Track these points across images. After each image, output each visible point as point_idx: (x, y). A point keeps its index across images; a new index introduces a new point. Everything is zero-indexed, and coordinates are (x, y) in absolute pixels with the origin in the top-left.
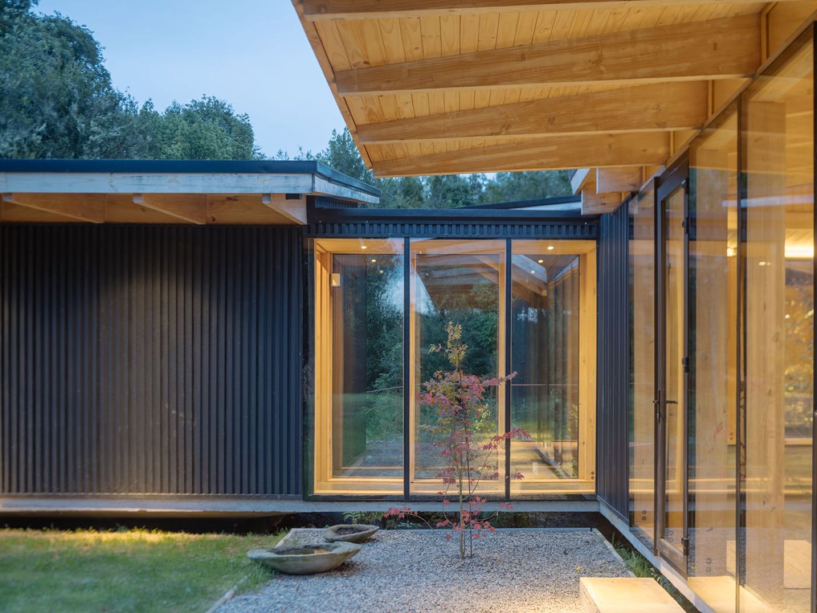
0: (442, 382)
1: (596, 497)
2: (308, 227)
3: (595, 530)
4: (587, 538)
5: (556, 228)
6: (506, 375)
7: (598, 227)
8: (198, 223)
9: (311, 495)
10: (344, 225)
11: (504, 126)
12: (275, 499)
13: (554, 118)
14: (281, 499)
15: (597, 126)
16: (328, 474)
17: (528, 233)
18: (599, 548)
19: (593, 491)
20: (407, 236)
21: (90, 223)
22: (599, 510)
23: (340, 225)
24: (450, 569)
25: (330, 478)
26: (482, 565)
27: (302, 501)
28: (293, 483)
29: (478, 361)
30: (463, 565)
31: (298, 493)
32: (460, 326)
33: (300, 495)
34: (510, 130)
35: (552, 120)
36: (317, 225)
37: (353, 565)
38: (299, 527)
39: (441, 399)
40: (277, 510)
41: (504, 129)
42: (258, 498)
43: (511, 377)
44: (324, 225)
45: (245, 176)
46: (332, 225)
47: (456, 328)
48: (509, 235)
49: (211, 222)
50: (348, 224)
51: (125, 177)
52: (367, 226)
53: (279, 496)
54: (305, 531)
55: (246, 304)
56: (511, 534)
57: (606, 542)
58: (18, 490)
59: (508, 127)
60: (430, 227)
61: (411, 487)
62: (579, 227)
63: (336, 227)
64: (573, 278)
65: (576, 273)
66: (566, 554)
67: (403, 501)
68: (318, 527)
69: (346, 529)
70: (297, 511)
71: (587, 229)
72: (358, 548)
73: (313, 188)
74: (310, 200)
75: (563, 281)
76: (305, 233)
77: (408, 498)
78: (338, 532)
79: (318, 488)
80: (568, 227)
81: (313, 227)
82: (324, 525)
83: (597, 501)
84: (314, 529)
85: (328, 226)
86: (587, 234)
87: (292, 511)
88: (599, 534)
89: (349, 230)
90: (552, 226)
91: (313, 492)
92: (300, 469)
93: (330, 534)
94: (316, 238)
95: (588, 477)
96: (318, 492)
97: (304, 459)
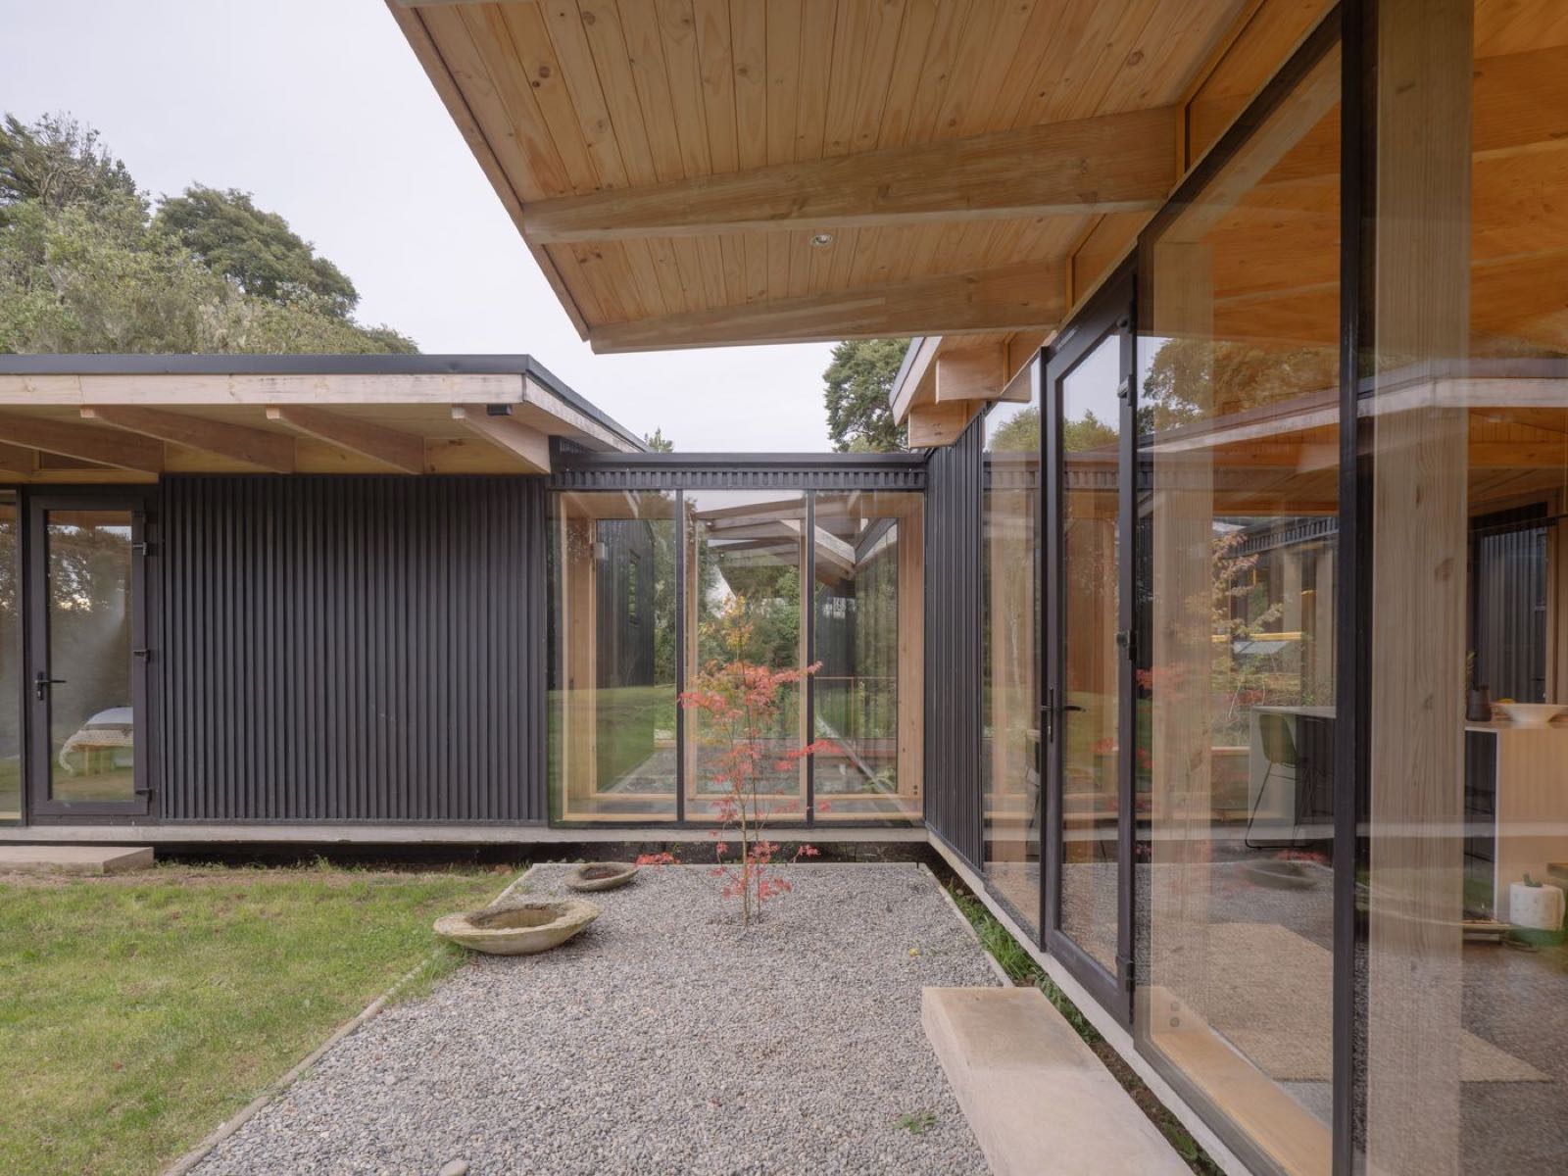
1: (924, 823)
2: (553, 476)
3: (923, 866)
4: (914, 880)
6: (809, 665)
7: (926, 474)
8: (412, 473)
9: (558, 821)
10: (598, 474)
11: (794, 202)
12: (512, 825)
13: (888, 187)
14: (521, 826)
15: (969, 200)
16: (591, 789)
18: (932, 898)
19: (920, 814)
20: (679, 488)
21: (273, 474)
22: (928, 839)
23: (593, 473)
24: (726, 944)
25: (594, 793)
26: (771, 937)
27: (547, 829)
28: (535, 805)
29: (783, 654)
30: (746, 935)
31: (542, 819)
33: (545, 821)
34: (808, 209)
35: (884, 190)
36: (563, 473)
37: (591, 934)
38: (544, 861)
40: (516, 840)
41: (796, 208)
42: (491, 825)
43: (814, 669)
44: (573, 473)
45: (425, 378)
46: (583, 474)
48: (812, 486)
49: (429, 471)
50: (603, 473)
51: (250, 381)
52: (628, 476)
53: (517, 822)
54: (550, 868)
55: (474, 577)
56: (814, 873)
57: (942, 890)
58: (186, 815)
59: (804, 203)
60: (709, 476)
61: (686, 810)
62: (901, 476)
63: (588, 476)
64: (889, 551)
65: (893, 545)
66: (890, 911)
67: (675, 828)
68: (570, 861)
69: (598, 869)
70: (541, 840)
71: (911, 477)
72: (595, 914)
73: (524, 395)
74: (554, 442)
75: (876, 559)
76: (549, 485)
77: (681, 824)
78: (586, 874)
79: (570, 811)
80: (887, 474)
81: (559, 477)
82: (577, 858)
83: (924, 827)
84: (563, 865)
85: (578, 476)
86: (911, 484)
87: (534, 841)
88: (930, 874)
89: (605, 480)
90: (867, 474)
91: (561, 817)
92: (544, 788)
93: (574, 879)
94: (564, 491)
95: (910, 793)
96: (569, 817)
97: (548, 774)
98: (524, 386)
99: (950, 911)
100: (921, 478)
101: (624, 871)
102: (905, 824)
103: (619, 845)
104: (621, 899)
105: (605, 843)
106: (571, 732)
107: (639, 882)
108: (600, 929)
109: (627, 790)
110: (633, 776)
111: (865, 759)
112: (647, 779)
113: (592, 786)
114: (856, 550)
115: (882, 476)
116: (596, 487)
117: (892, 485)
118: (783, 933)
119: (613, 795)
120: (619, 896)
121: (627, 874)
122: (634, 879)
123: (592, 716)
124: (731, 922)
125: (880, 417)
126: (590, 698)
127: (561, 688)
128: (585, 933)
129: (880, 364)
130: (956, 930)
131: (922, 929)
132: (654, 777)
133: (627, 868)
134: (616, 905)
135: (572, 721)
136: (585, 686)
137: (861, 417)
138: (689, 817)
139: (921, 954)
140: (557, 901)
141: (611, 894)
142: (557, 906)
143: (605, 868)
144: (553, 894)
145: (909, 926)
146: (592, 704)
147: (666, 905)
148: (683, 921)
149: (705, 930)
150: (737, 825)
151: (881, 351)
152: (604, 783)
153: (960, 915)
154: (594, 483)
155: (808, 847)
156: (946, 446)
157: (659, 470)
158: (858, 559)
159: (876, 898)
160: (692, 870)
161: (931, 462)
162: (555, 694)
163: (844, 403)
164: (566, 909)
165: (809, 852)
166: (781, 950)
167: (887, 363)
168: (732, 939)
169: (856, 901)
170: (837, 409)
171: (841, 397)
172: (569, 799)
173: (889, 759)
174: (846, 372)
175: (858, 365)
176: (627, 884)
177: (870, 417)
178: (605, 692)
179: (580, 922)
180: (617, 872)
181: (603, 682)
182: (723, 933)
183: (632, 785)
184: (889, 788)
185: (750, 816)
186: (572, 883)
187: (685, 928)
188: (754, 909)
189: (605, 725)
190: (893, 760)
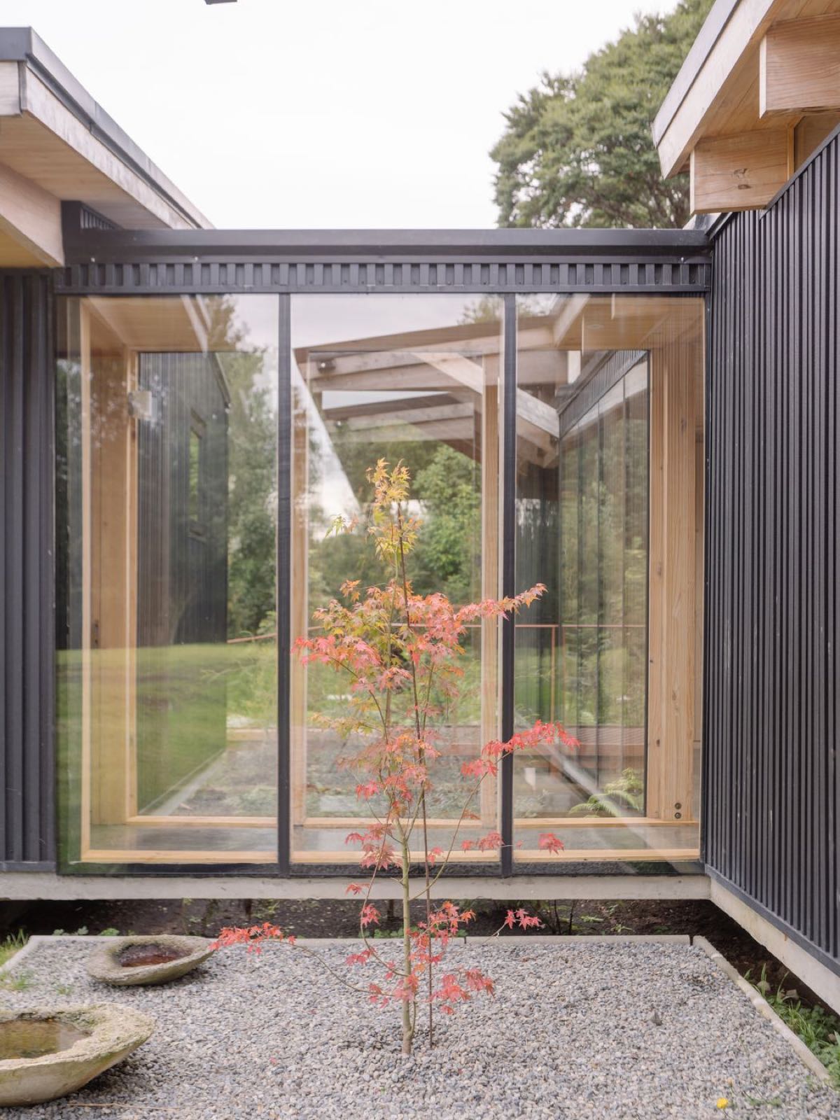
0: (361, 608)
1: (702, 867)
2: (67, 271)
3: (701, 941)
4: (691, 966)
5: (616, 270)
6: (506, 596)
7: (711, 266)
9: (73, 863)
10: (145, 268)
16: (127, 809)
17: (553, 282)
18: (729, 1000)
19: (695, 853)
20: (284, 290)
22: (710, 895)
23: (136, 266)
24: (378, 1086)
25: (132, 815)
26: (458, 1073)
27: (55, 876)
28: (34, 836)
30: (411, 1070)
31: (46, 859)
32: (404, 469)
33: (51, 864)
36: (86, 266)
39: (356, 651)
40: (3, 894)
44: (101, 266)
46: (119, 266)
47: (394, 475)
48: (512, 287)
50: (154, 265)
52: (197, 269)
53: (4, 864)
54: (60, 943)
56: (515, 953)
60: (336, 269)
61: (292, 843)
62: (667, 269)
63: (129, 271)
64: (626, 410)
65: (639, 397)
66: (659, 1024)
67: (274, 876)
68: (94, 931)
69: (144, 947)
70: (44, 897)
71: (684, 271)
72: (144, 1033)
73: (21, 100)
74: (71, 212)
75: (599, 428)
76: (60, 287)
77: (284, 869)
78: (124, 957)
79: (94, 845)
80: (642, 266)
81: (78, 272)
82: (106, 927)
83: (703, 875)
84: (81, 938)
85: (111, 270)
86: (684, 284)
87: (33, 897)
88: (716, 955)
89: (156, 279)
90: (607, 266)
91: (78, 855)
92: (50, 806)
93: (104, 967)
94: (85, 295)
95: (668, 813)
96: (90, 855)
97: (57, 782)
98: (22, 84)
99: (767, 1024)
100: (701, 273)
101: (188, 952)
102: (663, 869)
103: (174, 905)
104: (184, 1002)
105: (152, 901)
106: (96, 715)
107: (215, 969)
108: (151, 1057)
109: (181, 810)
110: (192, 789)
111: (580, 759)
112: (213, 792)
113: (130, 803)
114: (561, 416)
115: (633, 269)
116: (140, 289)
117: (651, 286)
118: (478, 1066)
119: (164, 818)
120: (181, 994)
121: (195, 956)
122: (207, 965)
123: (130, 690)
124: (380, 1044)
125: (577, 219)
126: (128, 663)
127: (79, 646)
128: (125, 1063)
129: (581, 132)
130: (786, 1061)
131: (725, 1058)
132: (225, 789)
133: (198, 946)
134: (176, 1013)
135: (96, 700)
136: (118, 643)
137: (550, 216)
138: (298, 856)
139: (733, 1107)
140: (75, 1005)
141: (168, 993)
142: (75, 1016)
143: (156, 946)
144: (64, 991)
145: (699, 1054)
146: (130, 674)
147: (263, 1012)
148: (297, 1042)
149: (338, 1061)
150: (392, 872)
151: (583, 112)
152: (150, 797)
153: (787, 1032)
154: (138, 283)
155: (521, 912)
156: (754, 209)
157: (250, 259)
158: (563, 432)
159: (629, 1000)
160: (304, 949)
161: (720, 244)
162: (68, 656)
163: (522, 196)
164: (93, 1022)
165: (525, 922)
166: (478, 1098)
167: (592, 130)
168: (388, 1078)
169: (596, 1005)
170: (512, 205)
171: (517, 186)
172: (93, 826)
173: (629, 760)
174: (525, 145)
175: (544, 134)
176: (192, 974)
177: (563, 217)
178: (149, 653)
179: (117, 1048)
180: (175, 954)
181: (145, 638)
182: (371, 1068)
183: (189, 801)
184: (628, 808)
185: (417, 856)
186: (99, 973)
187: (302, 1056)
188: (422, 1021)
189: (149, 705)
190: (638, 759)
